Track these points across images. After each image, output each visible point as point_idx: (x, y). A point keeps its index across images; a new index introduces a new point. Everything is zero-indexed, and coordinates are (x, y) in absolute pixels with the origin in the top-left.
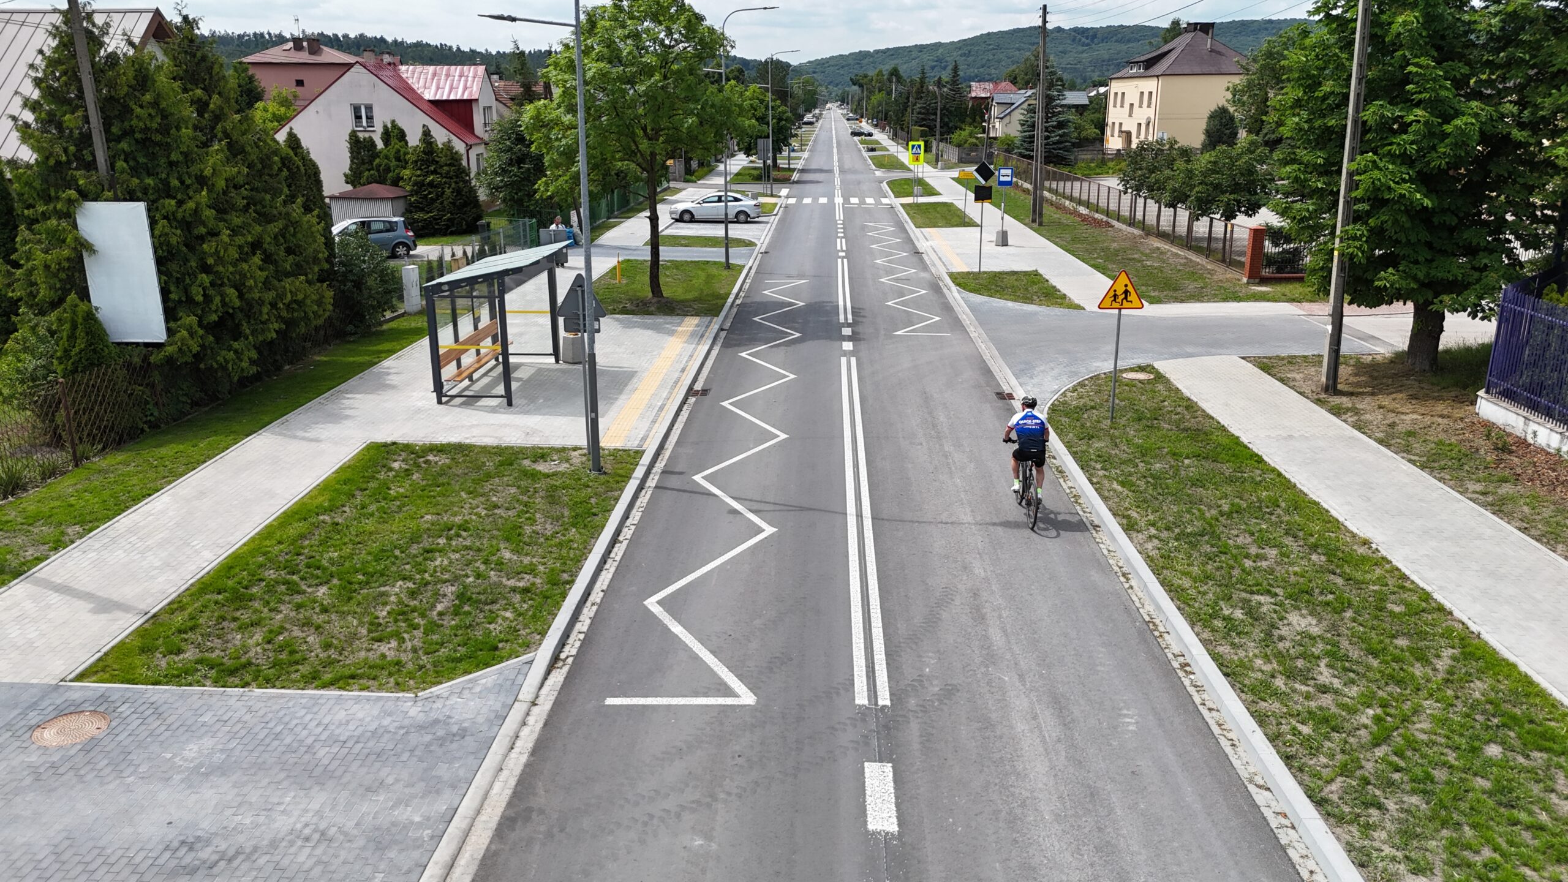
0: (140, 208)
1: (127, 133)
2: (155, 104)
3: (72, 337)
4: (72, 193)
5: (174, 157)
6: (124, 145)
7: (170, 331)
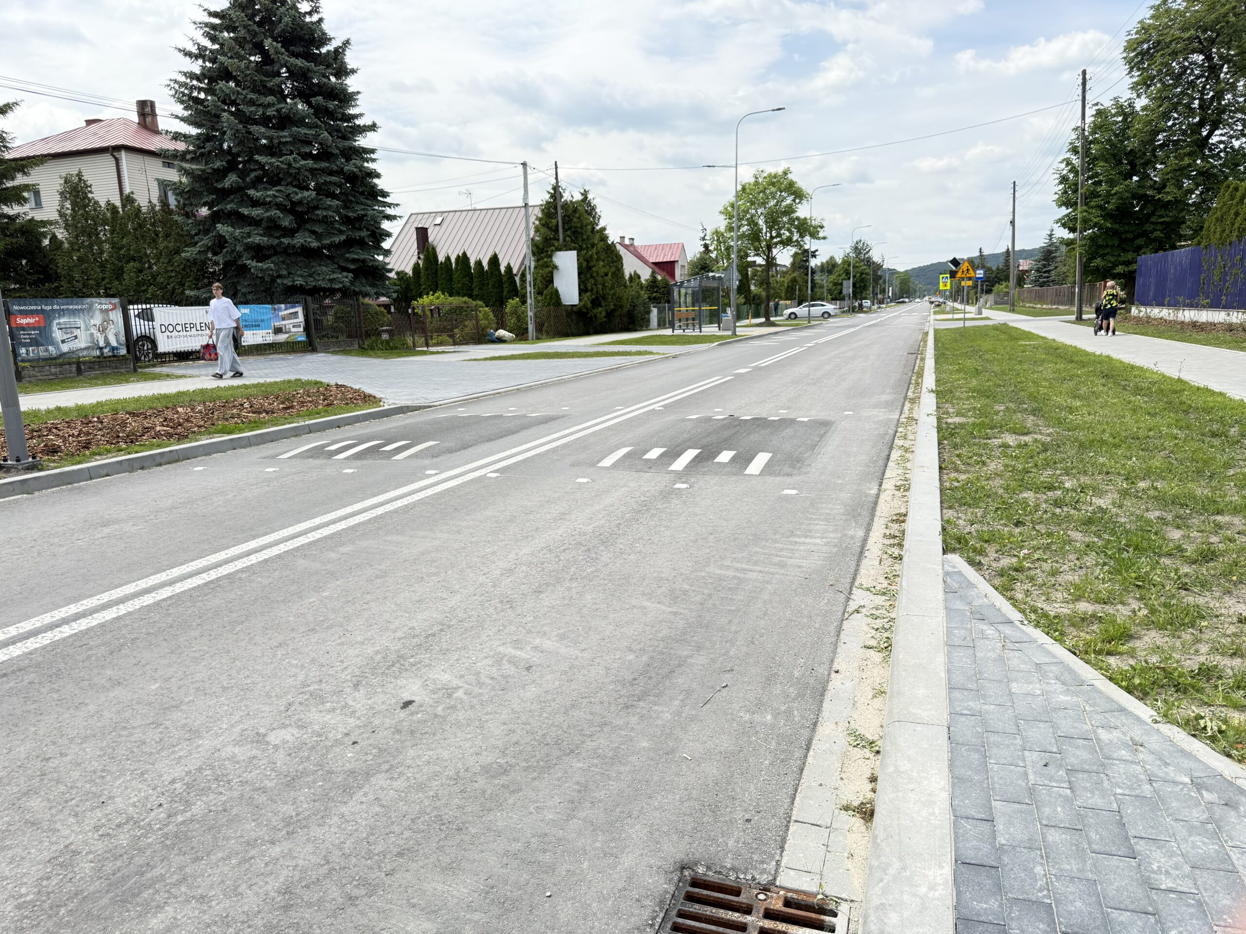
0: (575, 252)
1: (570, 228)
2: (579, 218)
3: (551, 298)
4: (553, 248)
5: (584, 237)
6: (568, 233)
7: (580, 300)
